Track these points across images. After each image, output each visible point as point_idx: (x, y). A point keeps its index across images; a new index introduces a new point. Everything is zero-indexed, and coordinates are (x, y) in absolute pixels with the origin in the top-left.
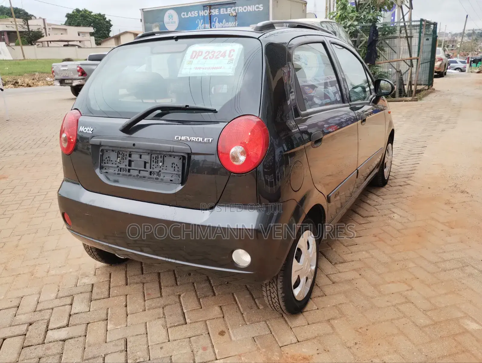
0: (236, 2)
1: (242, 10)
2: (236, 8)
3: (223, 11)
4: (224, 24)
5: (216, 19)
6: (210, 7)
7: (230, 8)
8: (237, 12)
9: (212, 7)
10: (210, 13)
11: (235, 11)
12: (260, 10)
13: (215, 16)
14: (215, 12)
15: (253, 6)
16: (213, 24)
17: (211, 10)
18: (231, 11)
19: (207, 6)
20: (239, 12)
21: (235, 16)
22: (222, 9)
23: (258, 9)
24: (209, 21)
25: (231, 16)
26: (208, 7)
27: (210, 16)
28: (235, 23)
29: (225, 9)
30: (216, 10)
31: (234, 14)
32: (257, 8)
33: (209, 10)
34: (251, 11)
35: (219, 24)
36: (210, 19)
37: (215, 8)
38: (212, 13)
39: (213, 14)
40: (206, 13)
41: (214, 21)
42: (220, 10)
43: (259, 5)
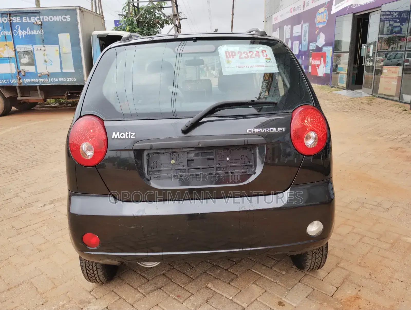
0: (40, 12)
1: (48, 20)
2: (40, 17)
3: (26, 19)
4: (28, 32)
5: (18, 27)
6: (9, 15)
7: (34, 17)
8: (42, 21)
9: (12, 15)
10: (10, 21)
11: (40, 20)
12: (67, 20)
13: (17, 23)
14: (16, 20)
15: (60, 16)
16: (15, 31)
17: (11, 18)
18: (35, 20)
19: (6, 13)
20: (45, 21)
21: (40, 24)
22: (24, 18)
23: (65, 20)
24: (10, 28)
25: (36, 24)
26: (7, 15)
27: (11, 23)
28: (40, 31)
29: (28, 18)
30: (17, 18)
31: (40, 23)
32: (64, 18)
33: (8, 18)
34: (58, 20)
35: (22, 31)
36: (11, 27)
37: (16, 16)
38: (13, 20)
39: (13, 22)
40: (5, 20)
41: (16, 28)
42: (21, 18)
43: (66, 16)
